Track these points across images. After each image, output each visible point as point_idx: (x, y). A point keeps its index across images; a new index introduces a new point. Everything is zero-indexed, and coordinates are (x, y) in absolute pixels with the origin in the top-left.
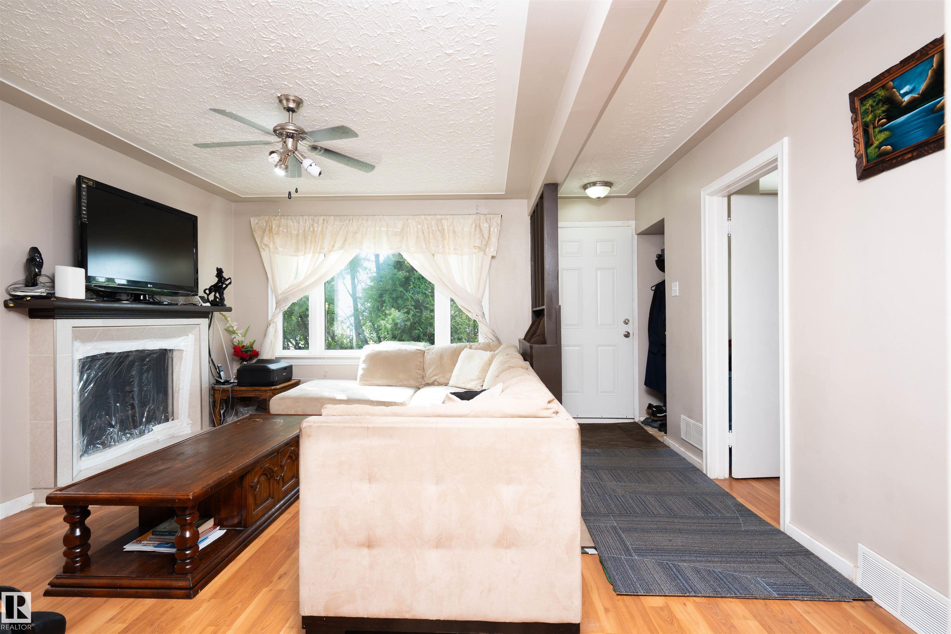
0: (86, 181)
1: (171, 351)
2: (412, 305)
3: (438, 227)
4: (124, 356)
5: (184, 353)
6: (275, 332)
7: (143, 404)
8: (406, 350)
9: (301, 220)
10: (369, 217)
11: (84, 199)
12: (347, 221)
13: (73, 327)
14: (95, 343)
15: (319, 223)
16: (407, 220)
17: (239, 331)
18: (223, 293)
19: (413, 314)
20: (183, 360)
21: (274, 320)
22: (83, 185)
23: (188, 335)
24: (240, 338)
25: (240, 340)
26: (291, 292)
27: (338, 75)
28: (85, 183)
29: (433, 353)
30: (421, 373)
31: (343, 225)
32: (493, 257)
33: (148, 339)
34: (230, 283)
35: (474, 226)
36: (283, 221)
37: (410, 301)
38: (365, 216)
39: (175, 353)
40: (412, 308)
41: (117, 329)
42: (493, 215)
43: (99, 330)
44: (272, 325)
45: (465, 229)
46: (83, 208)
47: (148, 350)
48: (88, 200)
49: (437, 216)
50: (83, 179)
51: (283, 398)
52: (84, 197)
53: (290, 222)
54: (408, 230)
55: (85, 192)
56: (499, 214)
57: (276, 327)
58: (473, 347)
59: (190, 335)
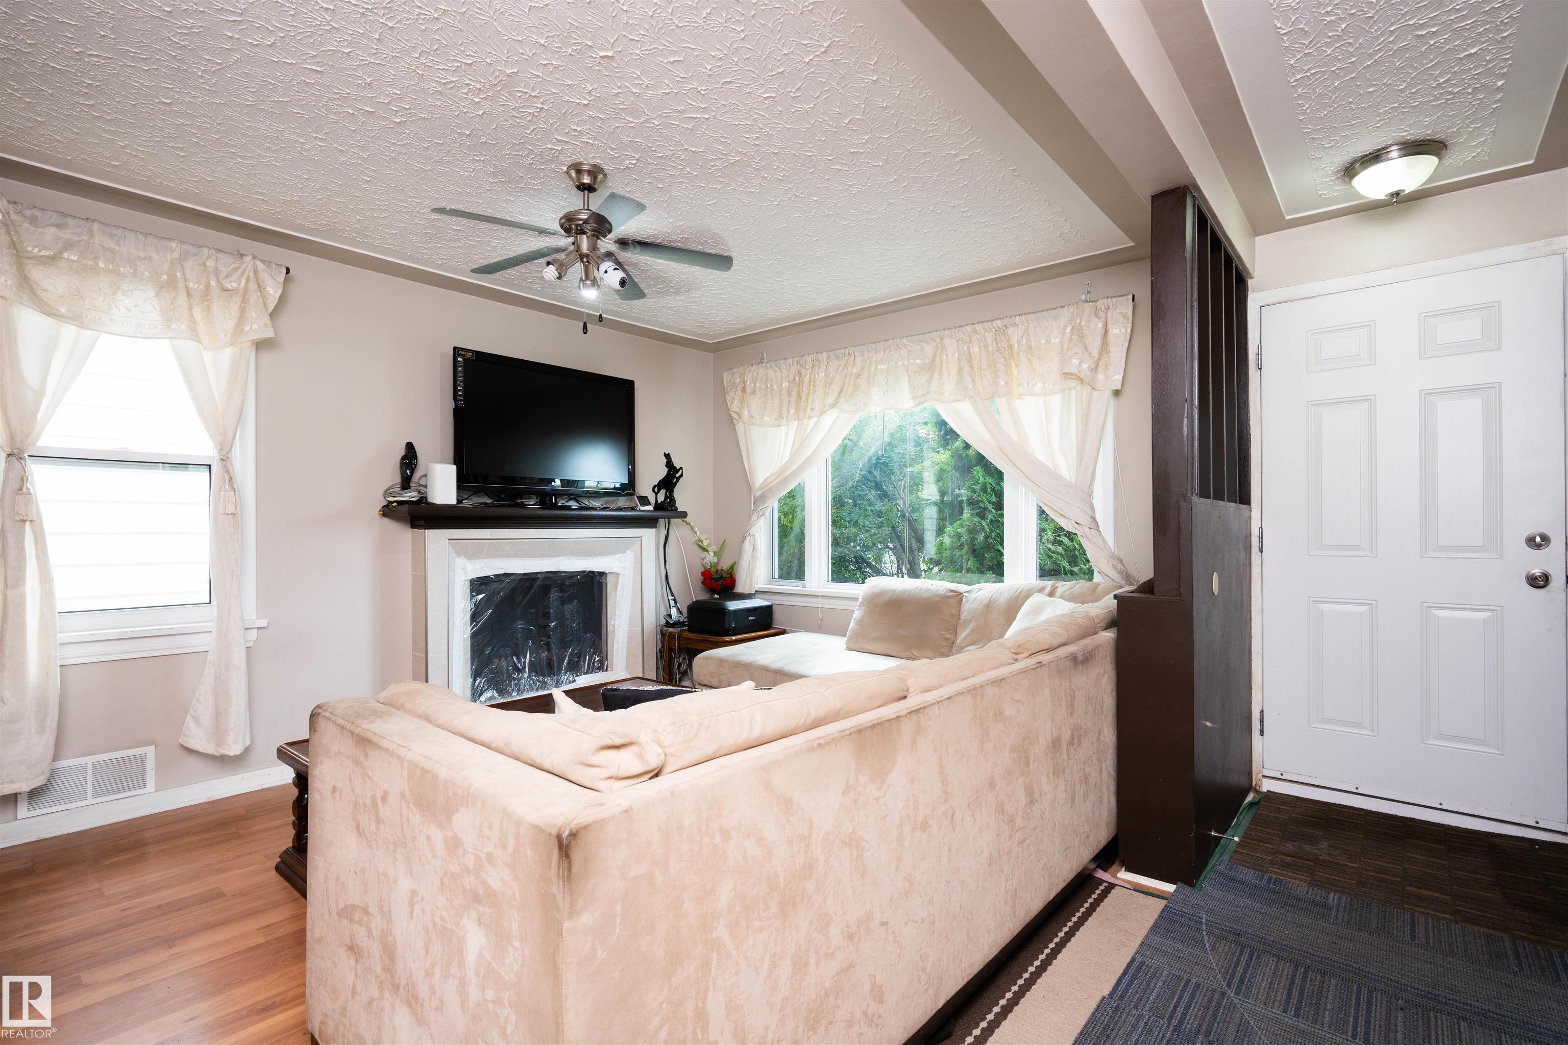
0: (463, 353)
1: (602, 574)
2: (990, 502)
3: (997, 343)
4: (529, 579)
5: (621, 578)
6: (753, 550)
7: (564, 645)
8: (929, 589)
9: (783, 366)
10: (878, 344)
11: (460, 377)
12: (846, 358)
13: (449, 539)
14: (486, 561)
15: (807, 367)
16: (942, 339)
17: (711, 548)
18: (672, 491)
19: (992, 520)
20: (619, 588)
21: (750, 532)
22: (459, 359)
23: (626, 552)
24: (712, 558)
25: (712, 562)
26: (770, 486)
27: (586, 102)
28: (461, 355)
29: (975, 599)
30: (949, 636)
31: (840, 366)
32: (1117, 393)
33: (562, 556)
34: (681, 475)
35: (1068, 330)
36: (762, 371)
37: (989, 494)
38: (872, 343)
39: (609, 578)
40: (990, 507)
41: (511, 542)
42: (1114, 300)
43: (486, 543)
44: (748, 539)
45: (1053, 341)
46: (459, 388)
47: (565, 572)
48: (465, 377)
49: (994, 323)
50: (458, 351)
51: (707, 658)
52: (460, 374)
53: (771, 373)
54: (944, 357)
55: (461, 367)
56: (1128, 294)
57: (755, 541)
58: (1059, 591)
59: (628, 552)
